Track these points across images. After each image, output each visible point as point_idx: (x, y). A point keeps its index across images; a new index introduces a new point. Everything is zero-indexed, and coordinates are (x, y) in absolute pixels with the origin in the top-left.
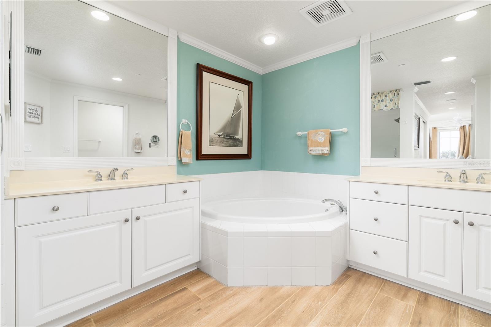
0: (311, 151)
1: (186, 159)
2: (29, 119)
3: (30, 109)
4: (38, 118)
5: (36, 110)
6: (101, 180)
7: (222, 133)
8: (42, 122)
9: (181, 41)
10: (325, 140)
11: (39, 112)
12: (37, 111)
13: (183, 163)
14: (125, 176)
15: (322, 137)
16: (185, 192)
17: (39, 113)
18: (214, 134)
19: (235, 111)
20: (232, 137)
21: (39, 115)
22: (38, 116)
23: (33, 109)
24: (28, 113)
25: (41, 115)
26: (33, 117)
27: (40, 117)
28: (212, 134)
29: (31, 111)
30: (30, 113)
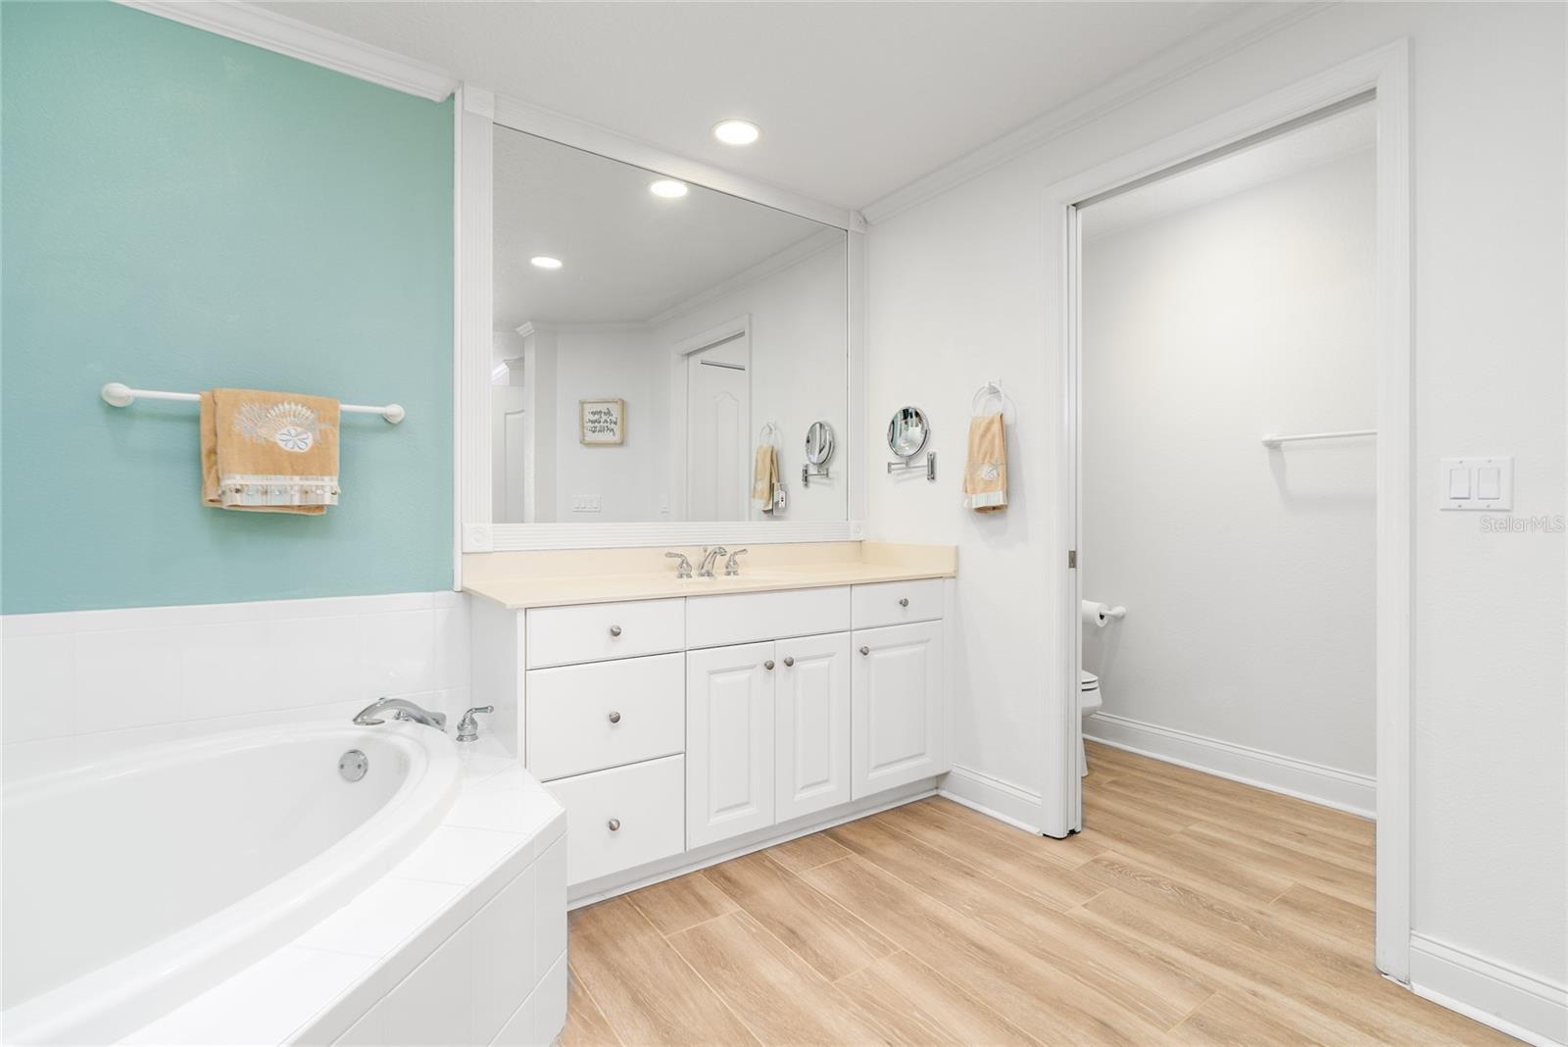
0: (238, 491)
2: (590, 437)
3: (594, 413)
4: (612, 430)
5: (606, 411)
8: (624, 439)
10: (317, 446)
11: (615, 417)
12: (609, 413)
15: (299, 429)
17: (614, 419)
21: (615, 423)
22: (613, 426)
23: (601, 412)
24: (590, 424)
26: (600, 431)
27: (616, 428)
29: (597, 417)
30: (593, 422)
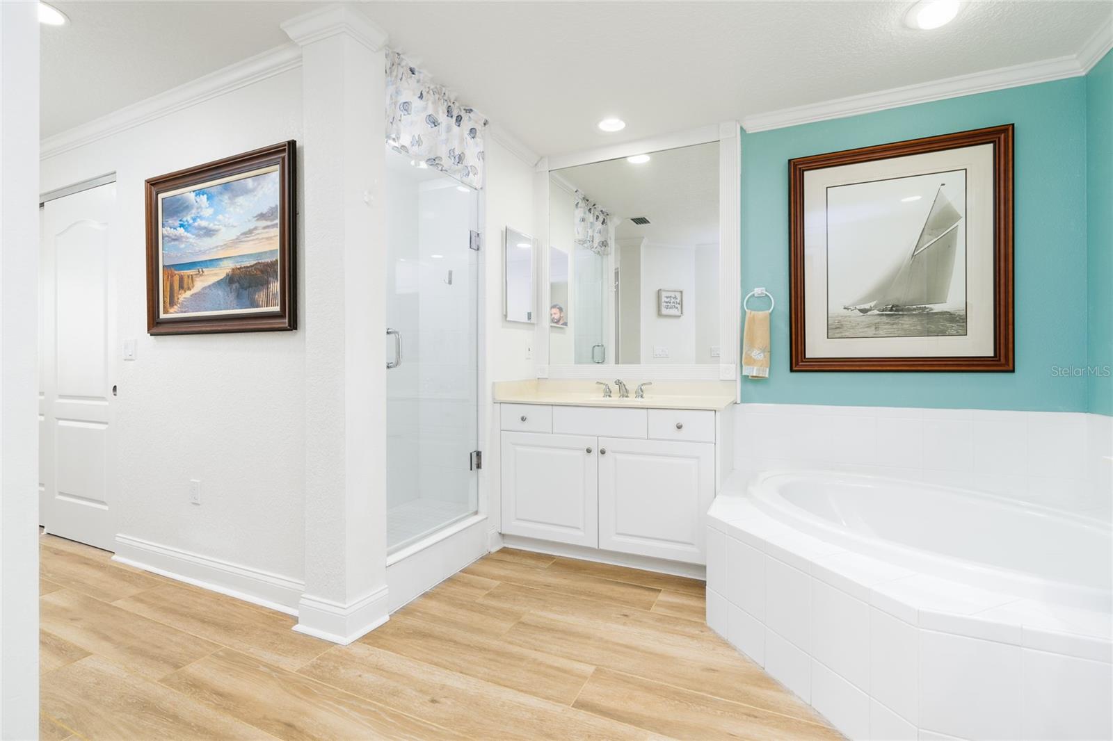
1: (753, 369)
2: (665, 311)
3: (667, 297)
4: (677, 308)
5: (674, 296)
6: (610, 396)
7: (872, 304)
8: (682, 313)
9: (750, 132)
11: (678, 301)
12: (675, 298)
13: (750, 378)
14: (640, 393)
16: (679, 427)
18: (845, 308)
19: (926, 237)
20: (915, 310)
21: (679, 304)
22: (677, 306)
23: (671, 297)
24: (665, 304)
25: (681, 304)
26: (670, 308)
27: (679, 307)
28: (837, 309)
29: (668, 300)
30: (667, 302)
